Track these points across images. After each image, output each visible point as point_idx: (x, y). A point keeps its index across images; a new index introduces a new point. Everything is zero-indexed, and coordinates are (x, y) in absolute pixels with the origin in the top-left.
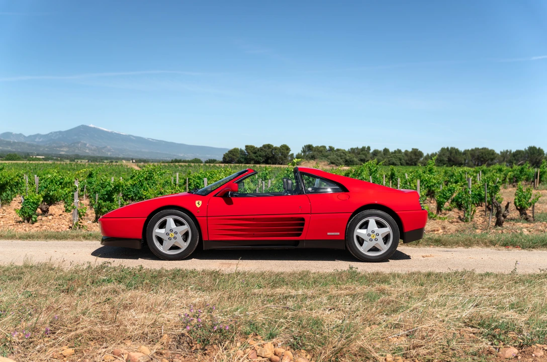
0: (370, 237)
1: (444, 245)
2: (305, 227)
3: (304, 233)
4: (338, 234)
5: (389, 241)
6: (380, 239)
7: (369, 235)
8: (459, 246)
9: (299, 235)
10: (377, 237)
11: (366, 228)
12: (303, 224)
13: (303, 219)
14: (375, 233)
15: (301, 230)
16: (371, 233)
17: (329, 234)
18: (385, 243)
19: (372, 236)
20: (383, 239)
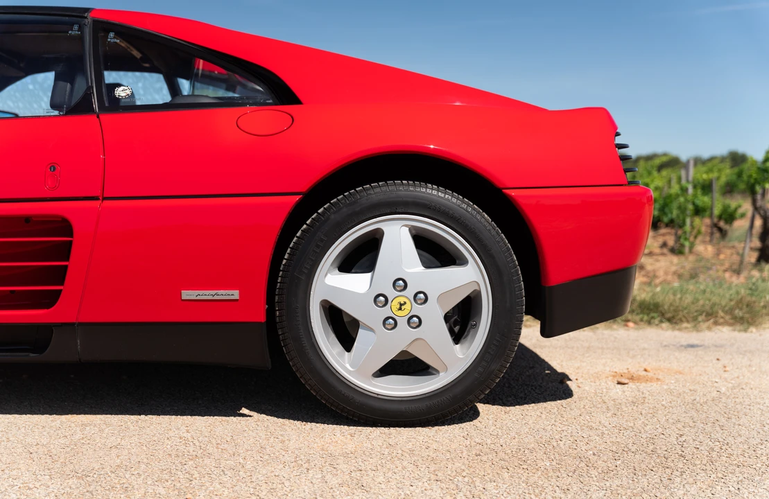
0: (386, 312)
1: (669, 320)
2: (75, 264)
3: (69, 289)
4: (235, 294)
5: (476, 326)
6: (434, 317)
7: (381, 299)
8: (716, 323)
9: (50, 300)
10: (418, 310)
11: (370, 267)
12: (64, 251)
13: (63, 226)
14: (410, 292)
15: (59, 275)
16: (391, 293)
17: (187, 295)
18: (457, 338)
19: (395, 305)
20: (447, 318)
